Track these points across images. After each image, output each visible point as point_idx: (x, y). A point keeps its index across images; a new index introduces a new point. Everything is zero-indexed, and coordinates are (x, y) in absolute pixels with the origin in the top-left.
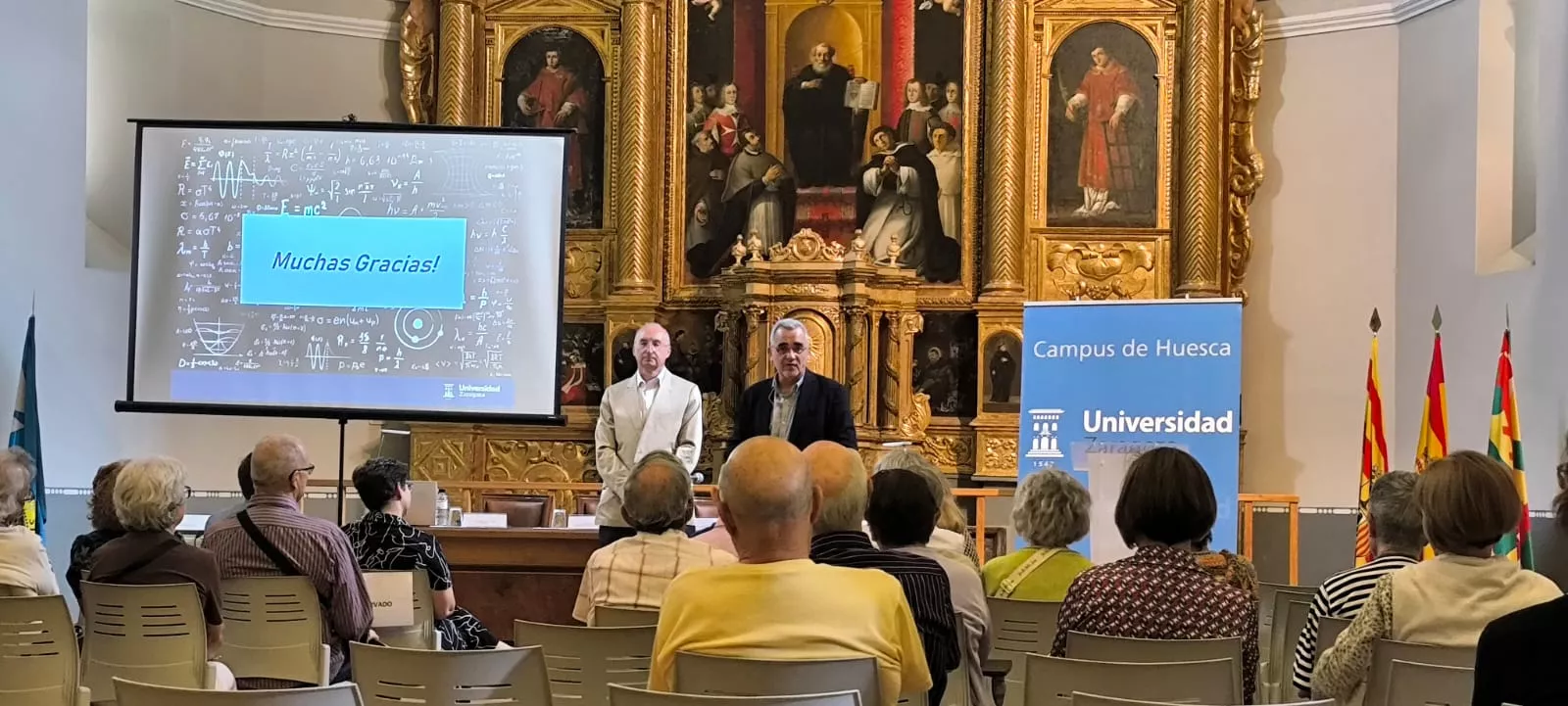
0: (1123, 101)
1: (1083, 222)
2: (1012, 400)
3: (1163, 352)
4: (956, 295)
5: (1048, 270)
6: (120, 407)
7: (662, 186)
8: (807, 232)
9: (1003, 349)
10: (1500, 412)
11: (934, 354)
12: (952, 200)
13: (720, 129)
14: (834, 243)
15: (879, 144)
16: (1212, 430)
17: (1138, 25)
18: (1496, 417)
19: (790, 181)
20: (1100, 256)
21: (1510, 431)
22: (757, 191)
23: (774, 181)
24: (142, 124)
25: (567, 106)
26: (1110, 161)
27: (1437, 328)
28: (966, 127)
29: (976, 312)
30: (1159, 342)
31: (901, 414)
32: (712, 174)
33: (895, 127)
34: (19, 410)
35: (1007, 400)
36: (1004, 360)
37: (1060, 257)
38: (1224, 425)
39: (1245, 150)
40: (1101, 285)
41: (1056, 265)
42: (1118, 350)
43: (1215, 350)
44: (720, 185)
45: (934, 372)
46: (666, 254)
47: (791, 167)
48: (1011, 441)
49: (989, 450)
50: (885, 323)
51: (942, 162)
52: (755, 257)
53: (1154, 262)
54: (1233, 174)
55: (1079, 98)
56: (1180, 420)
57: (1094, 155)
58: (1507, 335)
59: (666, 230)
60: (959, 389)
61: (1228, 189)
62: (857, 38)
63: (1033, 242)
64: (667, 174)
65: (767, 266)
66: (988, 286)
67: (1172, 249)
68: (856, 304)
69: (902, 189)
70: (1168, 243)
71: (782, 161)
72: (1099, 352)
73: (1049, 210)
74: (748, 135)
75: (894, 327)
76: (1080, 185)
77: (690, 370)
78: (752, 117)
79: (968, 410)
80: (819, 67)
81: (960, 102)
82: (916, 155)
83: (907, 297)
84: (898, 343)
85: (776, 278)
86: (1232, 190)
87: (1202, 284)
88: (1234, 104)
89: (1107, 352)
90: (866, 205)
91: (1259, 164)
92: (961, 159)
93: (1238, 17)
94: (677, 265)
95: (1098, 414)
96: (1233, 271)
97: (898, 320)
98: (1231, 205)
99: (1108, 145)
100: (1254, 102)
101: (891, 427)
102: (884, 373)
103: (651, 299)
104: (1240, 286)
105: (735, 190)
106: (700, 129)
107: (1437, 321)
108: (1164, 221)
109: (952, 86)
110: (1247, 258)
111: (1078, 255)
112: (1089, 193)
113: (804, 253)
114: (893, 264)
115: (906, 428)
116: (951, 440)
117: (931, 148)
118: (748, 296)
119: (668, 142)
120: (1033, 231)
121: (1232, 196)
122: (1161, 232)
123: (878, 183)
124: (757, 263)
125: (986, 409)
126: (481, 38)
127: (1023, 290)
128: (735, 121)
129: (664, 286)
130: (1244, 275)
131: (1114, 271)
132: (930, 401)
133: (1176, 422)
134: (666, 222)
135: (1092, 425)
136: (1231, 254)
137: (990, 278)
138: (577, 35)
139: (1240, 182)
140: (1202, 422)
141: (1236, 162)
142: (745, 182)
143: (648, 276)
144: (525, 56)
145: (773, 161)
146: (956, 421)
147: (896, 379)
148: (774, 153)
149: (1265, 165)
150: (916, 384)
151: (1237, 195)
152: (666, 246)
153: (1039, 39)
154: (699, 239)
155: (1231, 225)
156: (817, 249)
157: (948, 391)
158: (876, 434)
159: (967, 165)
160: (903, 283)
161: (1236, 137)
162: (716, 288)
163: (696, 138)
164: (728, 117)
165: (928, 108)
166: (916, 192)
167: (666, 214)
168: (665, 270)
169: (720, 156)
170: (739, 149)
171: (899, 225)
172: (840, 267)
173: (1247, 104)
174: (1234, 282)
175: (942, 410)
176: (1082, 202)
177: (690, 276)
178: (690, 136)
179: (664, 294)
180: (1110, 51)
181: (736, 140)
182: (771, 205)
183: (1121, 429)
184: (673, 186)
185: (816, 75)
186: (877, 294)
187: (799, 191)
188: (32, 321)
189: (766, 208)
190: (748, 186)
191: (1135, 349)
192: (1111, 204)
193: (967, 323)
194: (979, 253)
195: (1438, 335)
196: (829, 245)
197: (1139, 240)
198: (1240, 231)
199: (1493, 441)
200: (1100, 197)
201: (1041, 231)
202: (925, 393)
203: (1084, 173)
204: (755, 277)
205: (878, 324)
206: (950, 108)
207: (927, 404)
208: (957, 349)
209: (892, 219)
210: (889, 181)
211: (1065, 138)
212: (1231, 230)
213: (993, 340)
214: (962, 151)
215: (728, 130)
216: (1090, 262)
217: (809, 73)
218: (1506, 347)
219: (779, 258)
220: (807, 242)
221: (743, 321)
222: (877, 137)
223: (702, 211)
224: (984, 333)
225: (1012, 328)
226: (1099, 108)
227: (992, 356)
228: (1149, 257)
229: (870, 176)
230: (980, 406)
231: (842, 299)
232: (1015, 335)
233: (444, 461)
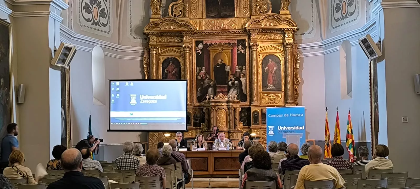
0: (275, 68)
1: (269, 90)
2: (258, 123)
3: (291, 116)
4: (246, 104)
5: (262, 99)
6: (108, 131)
7: (192, 85)
8: (221, 94)
9: (256, 114)
10: (348, 124)
11: (243, 115)
12: (245, 87)
13: (202, 75)
14: (226, 96)
15: (231, 77)
16: (300, 129)
17: (277, 55)
18: (348, 125)
19: (215, 84)
20: (272, 96)
21: (351, 127)
22: (210, 86)
23: (212, 84)
24: (110, 80)
25: (174, 71)
26: (273, 79)
27: (337, 110)
28: (247, 74)
29: (251, 107)
30: (290, 114)
31: (238, 125)
32: (201, 83)
33: (234, 74)
34: (89, 131)
35: (257, 123)
36: (256, 116)
37: (264, 97)
38: (303, 128)
39: (297, 77)
40: (272, 101)
41: (264, 98)
42: (283, 115)
43: (301, 115)
44: (203, 85)
45: (243, 118)
46: (193, 98)
47: (215, 82)
48: (258, 130)
49: (254, 132)
50: (235, 110)
51: (243, 80)
52: (212, 99)
53: (281, 97)
54: (295, 81)
55: (267, 68)
56: (295, 127)
57: (270, 78)
58: (349, 111)
59: (193, 93)
60: (247, 121)
61: (294, 84)
62: (227, 58)
63: (260, 94)
64: (193, 83)
65: (214, 100)
66: (252, 102)
67: (284, 95)
68: (230, 107)
69: (236, 85)
70: (284, 94)
71: (214, 80)
72: (280, 116)
73: (262, 88)
74: (207, 76)
75: (236, 110)
76: (268, 83)
77: (198, 119)
78: (208, 72)
79: (249, 124)
80: (220, 63)
81: (246, 69)
82: (238, 79)
83: (238, 105)
84: (237, 113)
85: (216, 102)
86: (295, 84)
87: (291, 101)
88: (295, 69)
89: (281, 116)
90: (229, 88)
91: (299, 79)
92: (246, 80)
93: (295, 53)
94: (195, 100)
95: (280, 127)
96: (296, 99)
97: (237, 109)
98: (295, 87)
99: (272, 76)
100: (298, 68)
101: (236, 128)
102: (235, 119)
103: (191, 106)
104: (297, 101)
105: (205, 86)
106: (198, 75)
107: (337, 109)
108: (283, 90)
109: (244, 66)
110: (298, 96)
111: (268, 96)
112: (269, 85)
113: (220, 98)
114: (236, 99)
115: (239, 128)
116: (246, 130)
117: (241, 78)
118: (211, 106)
119: (193, 78)
120: (260, 92)
121: (295, 85)
122: (283, 92)
123: (231, 84)
124: (212, 100)
125: (253, 124)
126: (158, 59)
127: (258, 103)
128: (205, 73)
129: (193, 104)
130: (298, 99)
131: (274, 99)
132: (243, 123)
133: (294, 128)
134: (193, 92)
135: (279, 128)
136: (295, 95)
137: (252, 101)
138: (175, 58)
139: (296, 83)
140: (299, 128)
141: (295, 79)
142: (208, 84)
143: (190, 102)
144: (166, 63)
145: (212, 81)
146: (247, 127)
147: (237, 120)
148: (212, 79)
149: (301, 79)
150: (240, 120)
151: (296, 85)
152: (193, 96)
153: (259, 58)
154: (199, 95)
155: (295, 90)
156: (223, 97)
157: (245, 121)
158: (233, 130)
159: (247, 81)
160: (237, 102)
161: (295, 75)
162: (203, 104)
163: (198, 77)
164: (204, 73)
165: (240, 70)
166: (238, 86)
167: (193, 91)
168: (193, 101)
169: (202, 80)
170: (206, 78)
171: (235, 92)
172: (227, 100)
173: (297, 69)
174: (296, 100)
175: (244, 125)
176: (268, 87)
177: (198, 102)
178: (197, 76)
179: (193, 105)
180: (272, 60)
181: (205, 77)
182: (212, 88)
183: (285, 129)
184: (194, 85)
185: (220, 65)
186: (233, 104)
187: (217, 86)
188: (90, 116)
189: (211, 89)
190: (208, 85)
191: (286, 115)
192: (273, 87)
193: (249, 109)
194: (250, 96)
195: (337, 112)
196: (225, 96)
197: (278, 93)
198: (296, 91)
199: (348, 129)
200: (271, 86)
201: (261, 92)
202: (242, 122)
203: (268, 81)
204: (212, 102)
205: (233, 110)
206: (244, 70)
207: (242, 124)
208: (247, 114)
209: (235, 90)
210: (233, 84)
211: (265, 75)
212: (295, 91)
213: (254, 112)
214: (246, 78)
215: (204, 75)
216: (270, 97)
217: (218, 64)
218: (349, 113)
219: (216, 99)
220: (221, 96)
221: (209, 110)
222: (231, 76)
223: (199, 90)
224: (252, 111)
225: (257, 110)
226: (271, 70)
227: (253, 115)
228: (280, 96)
229: (230, 83)
230: (252, 124)
231: (227, 106)
232: (257, 111)
233: (155, 137)
